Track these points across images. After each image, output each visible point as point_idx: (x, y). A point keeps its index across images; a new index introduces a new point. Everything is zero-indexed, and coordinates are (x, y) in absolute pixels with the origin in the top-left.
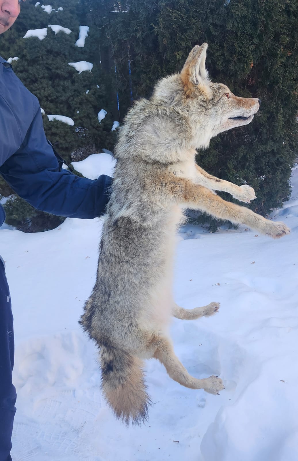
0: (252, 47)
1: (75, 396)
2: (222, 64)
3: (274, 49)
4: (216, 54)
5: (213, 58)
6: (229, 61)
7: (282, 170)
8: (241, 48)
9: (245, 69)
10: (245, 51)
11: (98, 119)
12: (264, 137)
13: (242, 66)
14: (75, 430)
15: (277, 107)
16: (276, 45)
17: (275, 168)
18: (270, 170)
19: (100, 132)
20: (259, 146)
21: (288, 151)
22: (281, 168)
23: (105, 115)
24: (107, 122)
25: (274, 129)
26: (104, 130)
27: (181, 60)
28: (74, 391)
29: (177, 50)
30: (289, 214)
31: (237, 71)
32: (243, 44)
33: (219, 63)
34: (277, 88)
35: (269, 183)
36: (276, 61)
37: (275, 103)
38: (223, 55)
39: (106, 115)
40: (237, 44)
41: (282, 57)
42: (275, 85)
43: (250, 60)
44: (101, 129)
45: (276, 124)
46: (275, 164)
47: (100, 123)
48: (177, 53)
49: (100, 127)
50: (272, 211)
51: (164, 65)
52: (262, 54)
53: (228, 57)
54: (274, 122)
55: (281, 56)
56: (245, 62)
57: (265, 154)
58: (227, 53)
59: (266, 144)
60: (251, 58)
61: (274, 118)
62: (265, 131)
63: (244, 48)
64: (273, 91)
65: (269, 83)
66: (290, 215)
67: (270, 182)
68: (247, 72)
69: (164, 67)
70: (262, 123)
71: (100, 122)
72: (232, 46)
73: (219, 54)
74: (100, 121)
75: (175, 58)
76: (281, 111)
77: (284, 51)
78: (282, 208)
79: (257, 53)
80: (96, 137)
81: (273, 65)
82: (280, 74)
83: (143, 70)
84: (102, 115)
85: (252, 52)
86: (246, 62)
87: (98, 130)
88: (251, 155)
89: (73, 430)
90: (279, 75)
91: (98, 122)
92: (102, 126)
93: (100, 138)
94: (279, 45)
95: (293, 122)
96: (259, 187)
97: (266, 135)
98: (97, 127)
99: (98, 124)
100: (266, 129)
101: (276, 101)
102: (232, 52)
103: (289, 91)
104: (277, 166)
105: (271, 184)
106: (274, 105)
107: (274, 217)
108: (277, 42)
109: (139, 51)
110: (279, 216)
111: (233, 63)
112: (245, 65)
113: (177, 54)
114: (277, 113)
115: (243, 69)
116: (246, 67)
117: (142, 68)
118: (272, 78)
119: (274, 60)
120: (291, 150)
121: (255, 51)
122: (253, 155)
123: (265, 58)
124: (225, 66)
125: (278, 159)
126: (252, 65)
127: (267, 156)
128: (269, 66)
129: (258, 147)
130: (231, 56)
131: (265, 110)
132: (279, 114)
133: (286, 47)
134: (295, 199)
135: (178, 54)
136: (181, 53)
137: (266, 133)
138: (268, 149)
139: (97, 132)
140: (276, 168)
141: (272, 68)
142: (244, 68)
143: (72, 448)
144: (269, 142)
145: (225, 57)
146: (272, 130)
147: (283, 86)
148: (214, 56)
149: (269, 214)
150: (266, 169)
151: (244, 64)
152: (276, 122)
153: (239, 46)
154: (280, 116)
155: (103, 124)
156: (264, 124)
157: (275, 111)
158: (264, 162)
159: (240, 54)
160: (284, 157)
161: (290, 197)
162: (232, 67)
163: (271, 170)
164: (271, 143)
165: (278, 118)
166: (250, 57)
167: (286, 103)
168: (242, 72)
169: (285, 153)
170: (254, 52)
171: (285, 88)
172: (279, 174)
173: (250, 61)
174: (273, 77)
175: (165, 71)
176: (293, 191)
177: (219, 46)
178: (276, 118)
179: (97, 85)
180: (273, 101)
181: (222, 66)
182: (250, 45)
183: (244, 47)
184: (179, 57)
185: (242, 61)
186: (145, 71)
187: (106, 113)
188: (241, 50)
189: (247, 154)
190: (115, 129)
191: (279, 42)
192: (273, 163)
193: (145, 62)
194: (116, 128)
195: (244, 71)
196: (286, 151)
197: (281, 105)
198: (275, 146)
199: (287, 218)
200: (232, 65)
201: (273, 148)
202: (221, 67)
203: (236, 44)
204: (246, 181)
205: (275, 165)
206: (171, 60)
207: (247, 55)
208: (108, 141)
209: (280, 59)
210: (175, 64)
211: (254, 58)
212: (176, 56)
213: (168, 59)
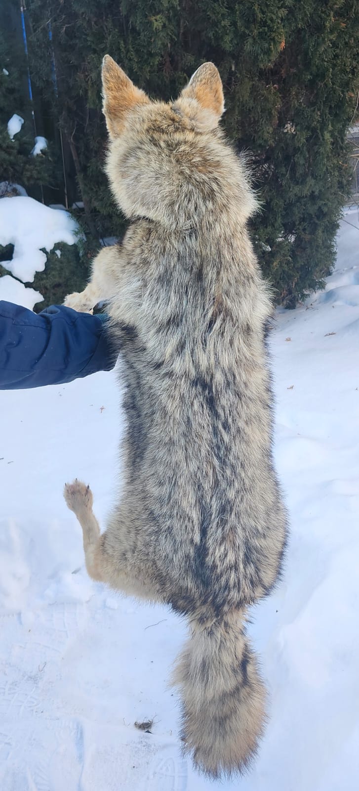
0: (283, 12)
1: (21, 623)
2: (231, 41)
3: (320, 17)
4: (223, 23)
5: (217, 30)
6: (243, 37)
7: (326, 227)
8: (263, 13)
9: (272, 51)
10: (272, 20)
11: (7, 133)
12: (300, 171)
13: (266, 45)
14: (30, 677)
15: (323, 119)
16: (322, 10)
17: (314, 223)
18: (306, 227)
19: (12, 158)
20: (292, 187)
21: (335, 194)
22: (324, 222)
23: (21, 125)
24: (24, 138)
25: (318, 157)
26: (20, 152)
27: (162, 31)
28: (19, 614)
29: (153, 12)
30: (335, 301)
31: (257, 55)
32: (267, 6)
33: (227, 38)
34: (322, 86)
35: (304, 249)
36: (322, 38)
37: (319, 113)
38: (234, 24)
39: (23, 127)
40: (259, 5)
41: (332, 32)
42: (319, 81)
43: (281, 35)
44: (15, 151)
45: (322, 150)
46: (315, 215)
47: (13, 141)
48: (153, 19)
49: (12, 148)
50: (309, 295)
51: (131, 39)
52: (300, 26)
53: (243, 29)
54: (317, 146)
55: (330, 30)
56: (271, 39)
57: (299, 199)
58: (240, 21)
59: (303, 182)
60: (282, 32)
61: (317, 137)
62: (302, 162)
63: (268, 14)
64: (315, 92)
65: (309, 77)
66: (338, 303)
67: (307, 248)
68: (274, 57)
69: (130, 42)
70: (298, 147)
71: (13, 139)
72: (250, 8)
73: (226, 22)
74: (12, 137)
75: (150, 26)
76: (330, 126)
77: (335, 21)
78: (323, 290)
79: (290, 24)
80: (5, 166)
81: (318, 44)
82: (327, 62)
83: (91, 46)
84: (15, 125)
85: (282, 19)
86: (273, 39)
87: (10, 154)
88: (279, 202)
89: (26, 677)
90: (325, 63)
91: (9, 138)
92: (16, 145)
93: (12, 168)
94: (327, 11)
95: (342, 143)
96: (290, 256)
97: (303, 167)
98: (8, 147)
99: (10, 143)
100: (304, 157)
101: (320, 109)
102: (250, 20)
103: (343, 92)
104: (318, 218)
105: (308, 251)
106: (317, 116)
107: (311, 305)
108: (324, 5)
109: (83, 10)
110: (320, 303)
111: (250, 40)
112: (272, 44)
113: (154, 21)
114: (322, 130)
115: (268, 52)
116: (273, 49)
117: (89, 43)
118: (315, 68)
119: (318, 37)
120: (340, 191)
121: (288, 20)
122: (281, 203)
123: (303, 33)
124: (237, 44)
125: (320, 207)
126: (283, 44)
127: (303, 203)
128: (311, 47)
129: (290, 188)
130: (247, 28)
131: (303, 124)
132: (325, 132)
133: (339, 14)
134: (341, 274)
135: (156, 21)
136: (161, 18)
137: (304, 164)
138: (306, 191)
139: (7, 157)
140: (316, 224)
141: (316, 50)
142: (269, 50)
143: (30, 707)
144: (308, 180)
145: (236, 28)
146: (313, 160)
147: (333, 84)
148: (219, 26)
149: (303, 300)
150: (300, 224)
151: (270, 42)
152: (321, 145)
153: (261, 9)
154: (327, 136)
155: (17, 142)
156: (301, 149)
157: (319, 127)
158: (297, 213)
159: (264, 24)
160: (330, 204)
161: (334, 270)
162: (248, 47)
163: (308, 226)
164: (311, 181)
165: (324, 139)
166: (280, 30)
167: (338, 112)
168: (266, 56)
169: (331, 197)
170: (286, 21)
171: (337, 88)
172: (321, 234)
173: (280, 37)
174: (317, 66)
175: (132, 49)
176: (337, 260)
177: (226, 8)
178: (321, 139)
179: (4, 70)
180: (316, 109)
181: (232, 44)
182: (279, 8)
183: (270, 13)
184: (158, 25)
185: (267, 36)
186: (95, 48)
187: (23, 121)
188: (264, 17)
189: (271, 200)
190: (40, 153)
191: (327, 4)
192: (312, 215)
193: (94, 30)
194: (41, 151)
195: (269, 55)
196: (331, 194)
197: (329, 116)
198: (317, 187)
199: (333, 307)
200: (248, 43)
201: (314, 190)
202: (230, 47)
203: (256, 5)
204: (271, 247)
205: (314, 218)
206: (143, 30)
207: (275, 27)
208: (28, 174)
209: (329, 36)
210: (151, 38)
211: (286, 32)
212: (151, 23)
213: (137, 28)
